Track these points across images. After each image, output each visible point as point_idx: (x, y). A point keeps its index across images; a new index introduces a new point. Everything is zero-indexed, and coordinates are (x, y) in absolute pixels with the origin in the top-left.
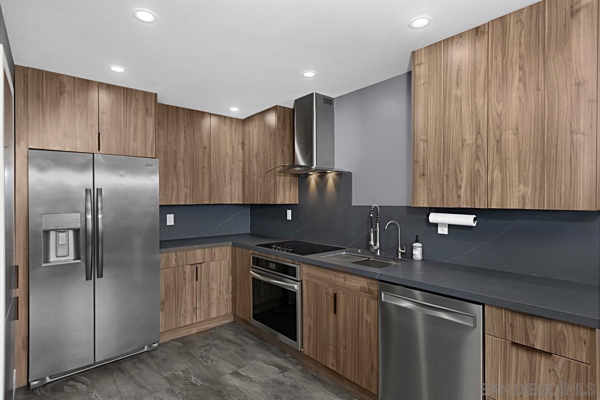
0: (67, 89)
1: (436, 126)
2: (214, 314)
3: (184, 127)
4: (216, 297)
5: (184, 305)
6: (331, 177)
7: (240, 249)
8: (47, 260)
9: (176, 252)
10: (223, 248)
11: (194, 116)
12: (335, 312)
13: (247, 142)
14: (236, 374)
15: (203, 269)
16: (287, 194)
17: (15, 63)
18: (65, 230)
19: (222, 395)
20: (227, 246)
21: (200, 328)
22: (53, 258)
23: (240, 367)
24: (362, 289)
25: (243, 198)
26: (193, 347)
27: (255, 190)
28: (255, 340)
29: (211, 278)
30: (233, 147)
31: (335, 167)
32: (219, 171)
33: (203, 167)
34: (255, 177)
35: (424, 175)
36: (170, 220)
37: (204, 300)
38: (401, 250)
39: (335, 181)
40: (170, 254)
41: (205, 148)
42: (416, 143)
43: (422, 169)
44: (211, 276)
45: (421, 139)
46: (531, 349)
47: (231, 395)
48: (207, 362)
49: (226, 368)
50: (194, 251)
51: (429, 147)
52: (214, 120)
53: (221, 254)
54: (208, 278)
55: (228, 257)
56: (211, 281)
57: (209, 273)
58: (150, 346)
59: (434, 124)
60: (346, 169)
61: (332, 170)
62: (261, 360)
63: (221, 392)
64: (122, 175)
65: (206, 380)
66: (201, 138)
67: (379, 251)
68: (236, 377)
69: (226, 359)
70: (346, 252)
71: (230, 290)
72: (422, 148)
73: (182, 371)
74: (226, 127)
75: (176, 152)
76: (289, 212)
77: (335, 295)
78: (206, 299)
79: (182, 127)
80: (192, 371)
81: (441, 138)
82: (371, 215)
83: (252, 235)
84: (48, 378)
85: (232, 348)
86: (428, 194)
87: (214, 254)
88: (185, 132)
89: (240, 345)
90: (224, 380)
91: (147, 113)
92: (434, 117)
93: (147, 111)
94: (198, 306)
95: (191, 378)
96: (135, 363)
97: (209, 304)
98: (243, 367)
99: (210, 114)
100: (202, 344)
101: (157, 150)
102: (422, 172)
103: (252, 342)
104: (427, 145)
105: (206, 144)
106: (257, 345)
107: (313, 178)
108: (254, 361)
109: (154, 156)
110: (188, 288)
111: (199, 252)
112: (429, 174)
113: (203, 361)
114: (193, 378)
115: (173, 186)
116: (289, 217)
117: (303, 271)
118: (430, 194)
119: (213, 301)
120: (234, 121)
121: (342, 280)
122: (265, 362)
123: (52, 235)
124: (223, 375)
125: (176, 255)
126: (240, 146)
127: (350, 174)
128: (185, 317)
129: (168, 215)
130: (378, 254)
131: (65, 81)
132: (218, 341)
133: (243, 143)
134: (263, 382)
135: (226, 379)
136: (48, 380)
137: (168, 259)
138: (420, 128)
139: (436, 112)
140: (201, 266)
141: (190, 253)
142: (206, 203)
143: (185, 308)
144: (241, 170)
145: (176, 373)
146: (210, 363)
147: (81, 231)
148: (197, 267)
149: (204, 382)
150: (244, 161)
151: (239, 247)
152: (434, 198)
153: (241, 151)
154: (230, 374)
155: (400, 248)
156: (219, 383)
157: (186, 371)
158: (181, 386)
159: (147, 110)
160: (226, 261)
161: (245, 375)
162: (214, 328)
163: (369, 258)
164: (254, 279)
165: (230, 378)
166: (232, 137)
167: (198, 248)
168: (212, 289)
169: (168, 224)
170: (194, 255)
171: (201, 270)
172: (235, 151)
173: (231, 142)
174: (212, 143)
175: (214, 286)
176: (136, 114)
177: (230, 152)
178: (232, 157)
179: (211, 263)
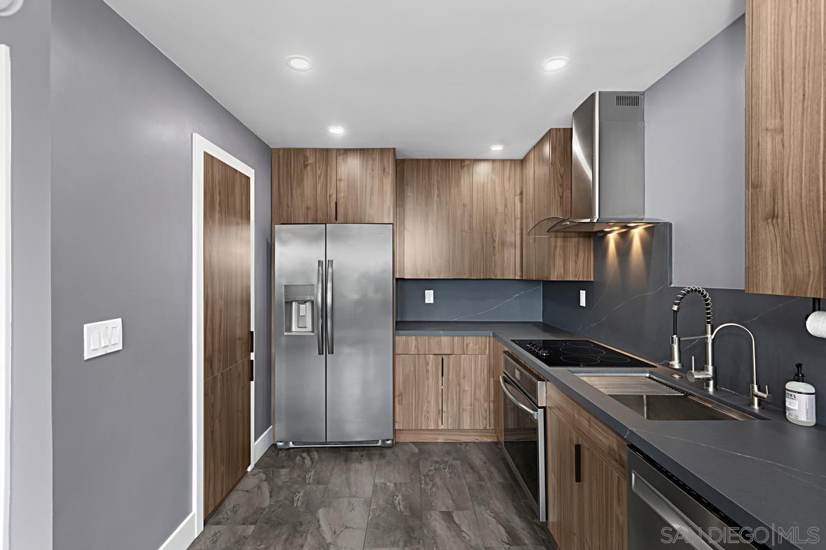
0: (309, 162)
1: (804, 85)
2: (466, 425)
3: (438, 182)
4: (469, 403)
5: (426, 403)
6: (637, 234)
8: (289, 329)
10: (479, 338)
12: (578, 479)
13: (524, 191)
14: (448, 516)
15: (450, 362)
16: (571, 264)
17: (272, 147)
18: (305, 302)
19: (412, 535)
20: (486, 336)
21: (449, 437)
22: (294, 328)
23: (458, 508)
25: (522, 270)
26: (426, 460)
28: (505, 478)
29: (462, 376)
30: (506, 200)
31: (647, 216)
32: (484, 235)
33: (461, 231)
35: (774, 216)
36: (429, 297)
37: (453, 403)
38: (759, 389)
39: (643, 241)
40: (409, 338)
41: (464, 206)
42: (755, 142)
43: (769, 200)
44: (462, 373)
45: (767, 130)
47: (421, 541)
48: (427, 484)
49: (443, 501)
50: (439, 338)
51: (786, 144)
53: (477, 346)
54: (458, 375)
55: (488, 352)
56: (462, 380)
57: (460, 367)
58: (383, 441)
59: (800, 81)
60: (663, 218)
61: (639, 220)
62: (492, 511)
63: (414, 531)
65: (410, 508)
66: (460, 193)
67: (711, 383)
68: (444, 520)
69: (451, 490)
70: (650, 372)
72: (769, 151)
73: (395, 483)
74: (496, 174)
76: (583, 294)
78: (455, 402)
79: (435, 183)
80: (404, 489)
81: (818, 112)
82: (675, 308)
83: (547, 325)
84: (291, 443)
85: (469, 477)
86: (784, 263)
87: (467, 345)
88: (438, 189)
89: (481, 479)
90: (429, 516)
91: (384, 173)
92: (800, 66)
93: (384, 171)
94: (445, 408)
95: (397, 496)
96: (362, 456)
97: (459, 410)
98: (463, 510)
100: (438, 459)
102: (769, 208)
104: (783, 141)
105: (467, 200)
106: (504, 487)
107: (612, 238)
108: (483, 508)
110: (431, 382)
111: (445, 340)
112: (786, 211)
113: (423, 482)
114: (400, 497)
116: (583, 303)
118: (789, 263)
119: (465, 407)
120: (508, 164)
122: (497, 517)
123: (294, 304)
124: (432, 510)
125: (416, 340)
126: (517, 198)
127: (669, 226)
128: (428, 418)
129: (426, 291)
130: (711, 389)
131: (308, 154)
132: (458, 462)
133: (521, 194)
134: (473, 544)
135: (431, 516)
136: (291, 445)
137: (407, 343)
138: (764, 102)
139: (804, 51)
140: (449, 360)
141: (434, 340)
142: (465, 277)
143: (427, 407)
145: (388, 484)
146: (429, 488)
147: (314, 304)
148: (442, 359)
149: (406, 508)
150: (522, 219)
152: (799, 272)
153: (518, 205)
154: (442, 512)
155: (756, 387)
156: (420, 517)
157: (399, 486)
158: (381, 502)
159: (384, 169)
160: (485, 357)
161: (457, 522)
162: (466, 443)
163: (687, 395)
165: (437, 518)
166: (504, 187)
167: (444, 336)
168: (464, 391)
169: (426, 302)
170: (439, 344)
171: (449, 363)
172: (509, 206)
173: (503, 192)
174: (475, 198)
175: (466, 388)
176: (373, 176)
177: (500, 208)
178: (506, 215)
179: (463, 356)
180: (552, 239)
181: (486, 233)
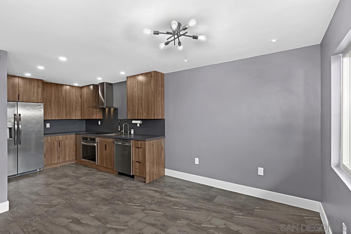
2: (67, 160)
3: (54, 90)
4: (68, 153)
5: (54, 156)
6: (112, 109)
7: (78, 135)
9: (51, 137)
10: (71, 135)
11: (59, 86)
12: (106, 150)
13: (82, 96)
16: (98, 115)
20: (73, 135)
21: (61, 164)
24: (112, 142)
25: (81, 117)
27: (86, 113)
29: (66, 146)
30: (76, 97)
31: (114, 106)
33: (63, 105)
34: (86, 109)
36: (48, 125)
37: (63, 154)
38: (129, 132)
39: (113, 111)
40: (48, 137)
42: (127, 102)
46: (138, 148)
52: (68, 87)
53: (70, 137)
54: (65, 146)
55: (73, 139)
56: (66, 147)
57: (65, 144)
58: (40, 169)
60: (117, 107)
61: (112, 107)
64: (29, 109)
66: (62, 94)
67: (124, 132)
71: (75, 151)
74: (73, 90)
75: (51, 100)
76: (99, 122)
77: (106, 145)
78: (64, 154)
82: (119, 122)
83: (86, 131)
87: (67, 137)
88: (55, 92)
92: (131, 95)
94: (60, 156)
97: (65, 156)
99: (66, 85)
101: (43, 99)
103: (82, 166)
105: (64, 97)
107: (107, 109)
109: (41, 102)
110: (56, 150)
115: (49, 112)
116: (99, 124)
117: (97, 140)
118: (130, 115)
119: (67, 155)
121: (107, 140)
126: (80, 97)
127: (117, 109)
128: (55, 160)
132: (68, 167)
133: (81, 96)
137: (47, 139)
140: (62, 142)
141: (57, 137)
142: (64, 119)
144: (80, 106)
147: (13, 128)
148: (60, 142)
150: (81, 103)
151: (78, 134)
153: (80, 99)
159: (38, 86)
164: (83, 145)
166: (76, 93)
167: (60, 135)
168: (66, 150)
169: (47, 127)
170: (59, 138)
171: (62, 143)
172: (77, 99)
173: (76, 95)
174: (67, 96)
175: (67, 149)
176: (34, 87)
177: (75, 100)
178: (76, 102)
179: (66, 141)
180: (93, 110)
181: (70, 106)
